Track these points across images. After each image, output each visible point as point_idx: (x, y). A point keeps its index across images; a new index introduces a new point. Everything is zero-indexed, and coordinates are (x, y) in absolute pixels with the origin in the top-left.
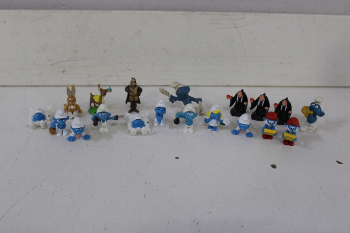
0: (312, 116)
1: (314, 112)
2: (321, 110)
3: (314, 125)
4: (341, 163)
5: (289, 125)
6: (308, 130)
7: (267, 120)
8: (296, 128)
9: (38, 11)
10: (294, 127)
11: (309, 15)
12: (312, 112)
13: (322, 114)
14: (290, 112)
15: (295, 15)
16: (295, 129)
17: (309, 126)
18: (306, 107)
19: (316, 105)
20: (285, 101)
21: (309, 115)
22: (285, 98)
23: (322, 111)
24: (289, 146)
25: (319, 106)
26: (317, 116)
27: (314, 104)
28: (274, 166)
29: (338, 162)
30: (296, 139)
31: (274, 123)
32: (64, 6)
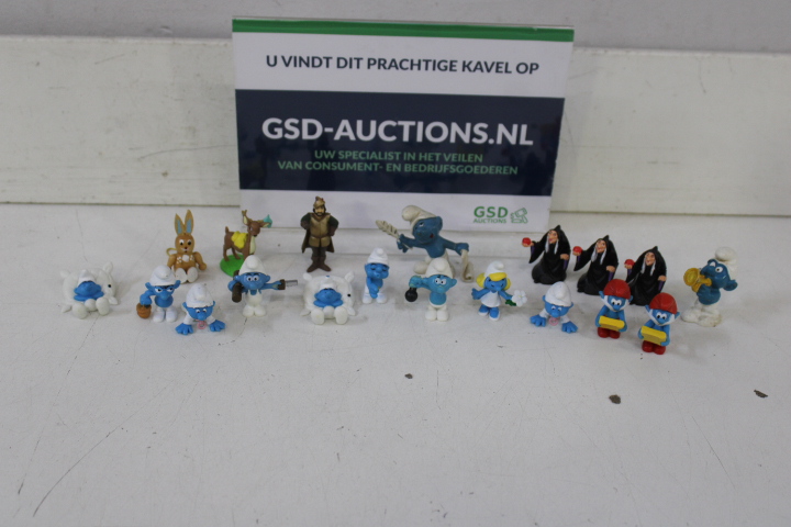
0: (709, 290)
1: (712, 282)
2: (728, 276)
3: (714, 308)
4: (763, 396)
5: (654, 309)
6: (700, 319)
7: (606, 297)
8: (668, 317)
9: (110, 41)
10: (665, 315)
11: (719, 55)
12: (708, 282)
13: (731, 286)
14: (661, 278)
15: (686, 55)
16: (667, 319)
17: (702, 310)
18: (695, 270)
19: (717, 265)
20: (651, 254)
21: (702, 287)
22: (651, 247)
23: (732, 278)
24: (653, 355)
25: (725, 269)
26: (721, 290)
27: (713, 264)
28: (615, 399)
29: (759, 394)
30: (667, 340)
31: (623, 304)
32: (167, 28)
